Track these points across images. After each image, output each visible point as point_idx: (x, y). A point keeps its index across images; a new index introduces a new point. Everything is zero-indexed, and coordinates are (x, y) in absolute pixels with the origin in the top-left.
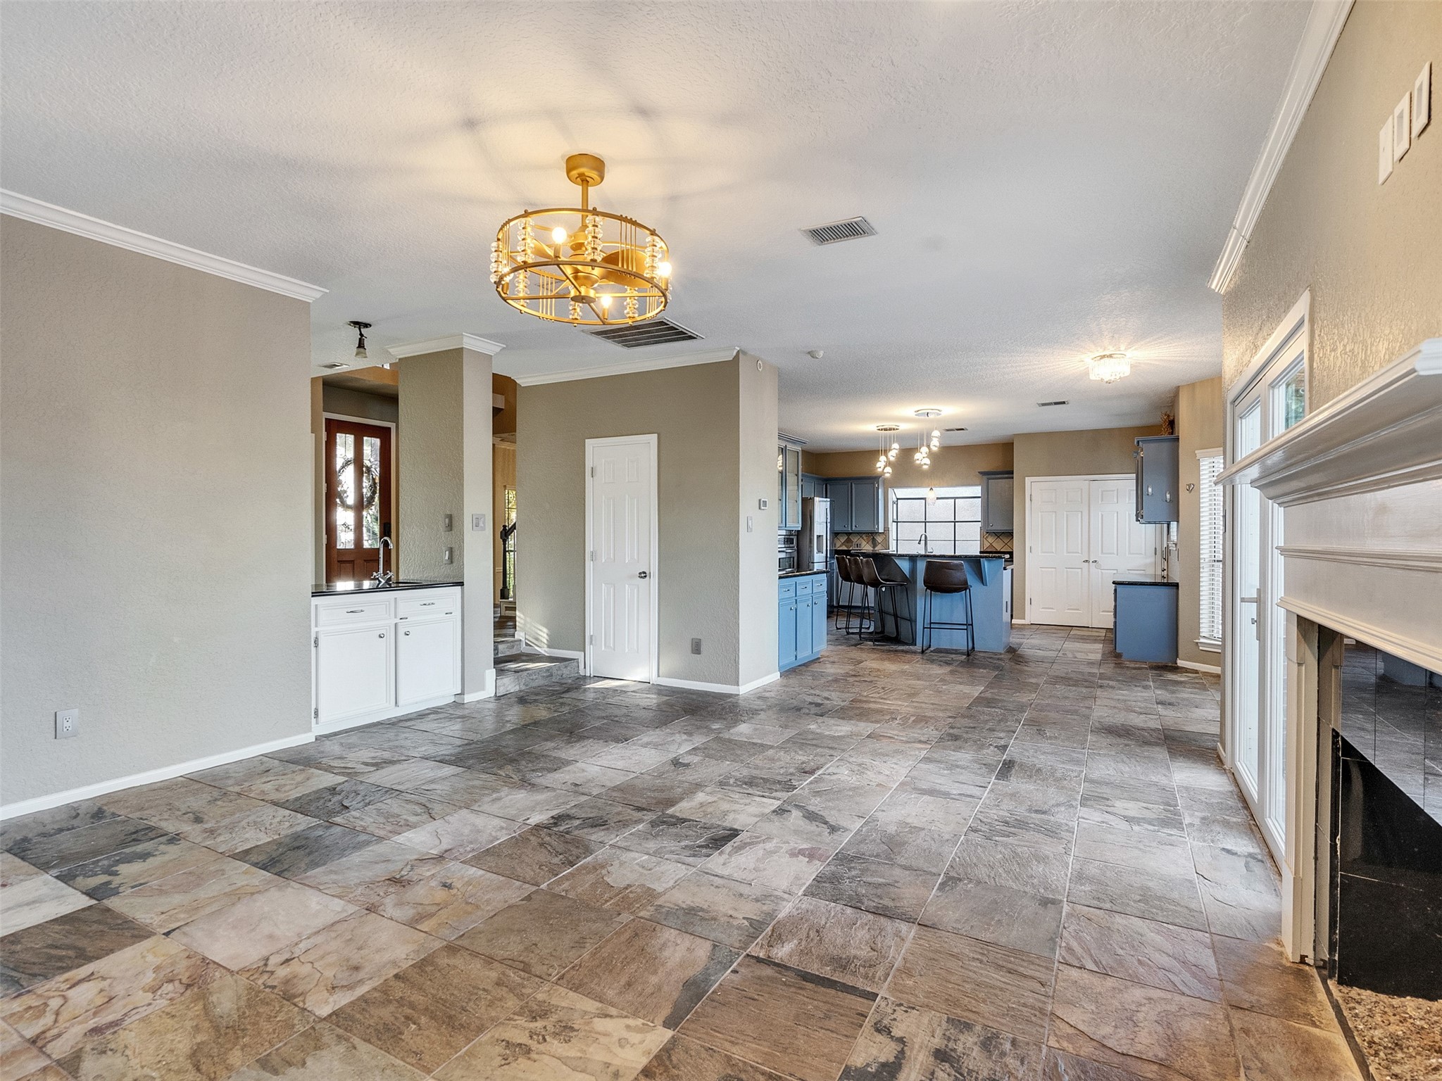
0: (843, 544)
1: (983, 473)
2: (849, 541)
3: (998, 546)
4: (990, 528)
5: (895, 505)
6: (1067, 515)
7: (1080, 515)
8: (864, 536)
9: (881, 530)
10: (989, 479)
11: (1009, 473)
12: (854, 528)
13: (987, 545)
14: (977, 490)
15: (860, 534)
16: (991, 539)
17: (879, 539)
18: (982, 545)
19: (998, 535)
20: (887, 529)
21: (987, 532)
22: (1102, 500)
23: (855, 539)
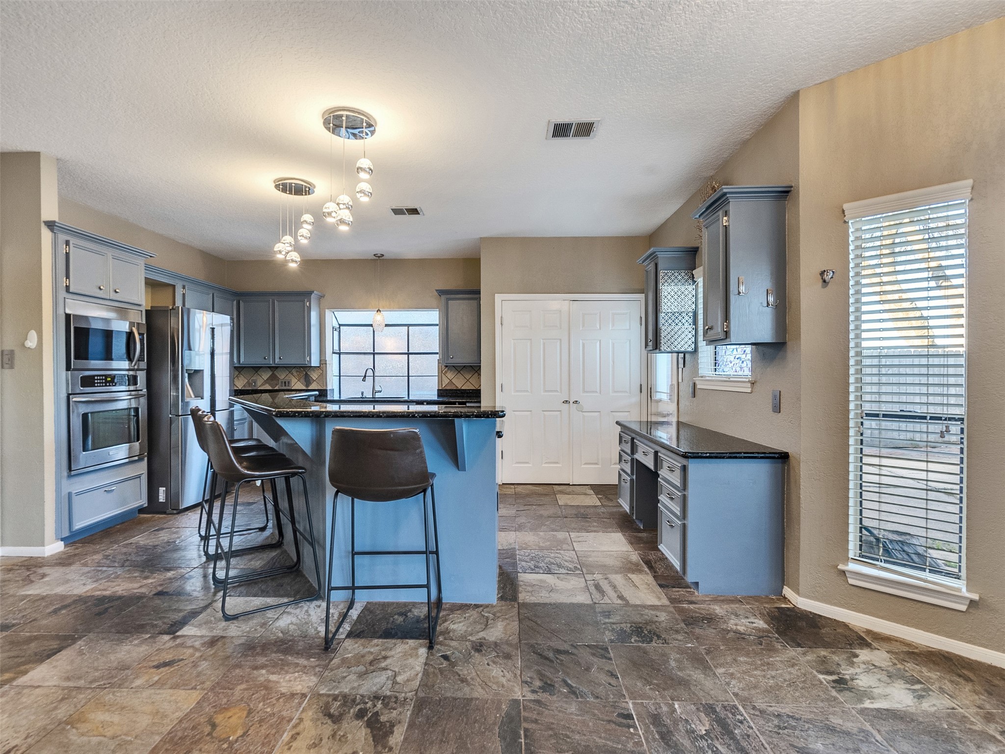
0: (266, 382)
1: (441, 292)
2: (273, 378)
3: (460, 383)
4: (450, 361)
5: (336, 333)
6: (544, 344)
7: (558, 343)
8: (294, 371)
9: (315, 362)
10: (448, 300)
11: (474, 293)
12: (277, 360)
13: (446, 381)
14: (433, 316)
15: (289, 368)
16: (450, 375)
17: (314, 375)
18: (440, 381)
19: (459, 369)
20: (323, 362)
21: (448, 366)
22: (583, 326)
23: (282, 375)
